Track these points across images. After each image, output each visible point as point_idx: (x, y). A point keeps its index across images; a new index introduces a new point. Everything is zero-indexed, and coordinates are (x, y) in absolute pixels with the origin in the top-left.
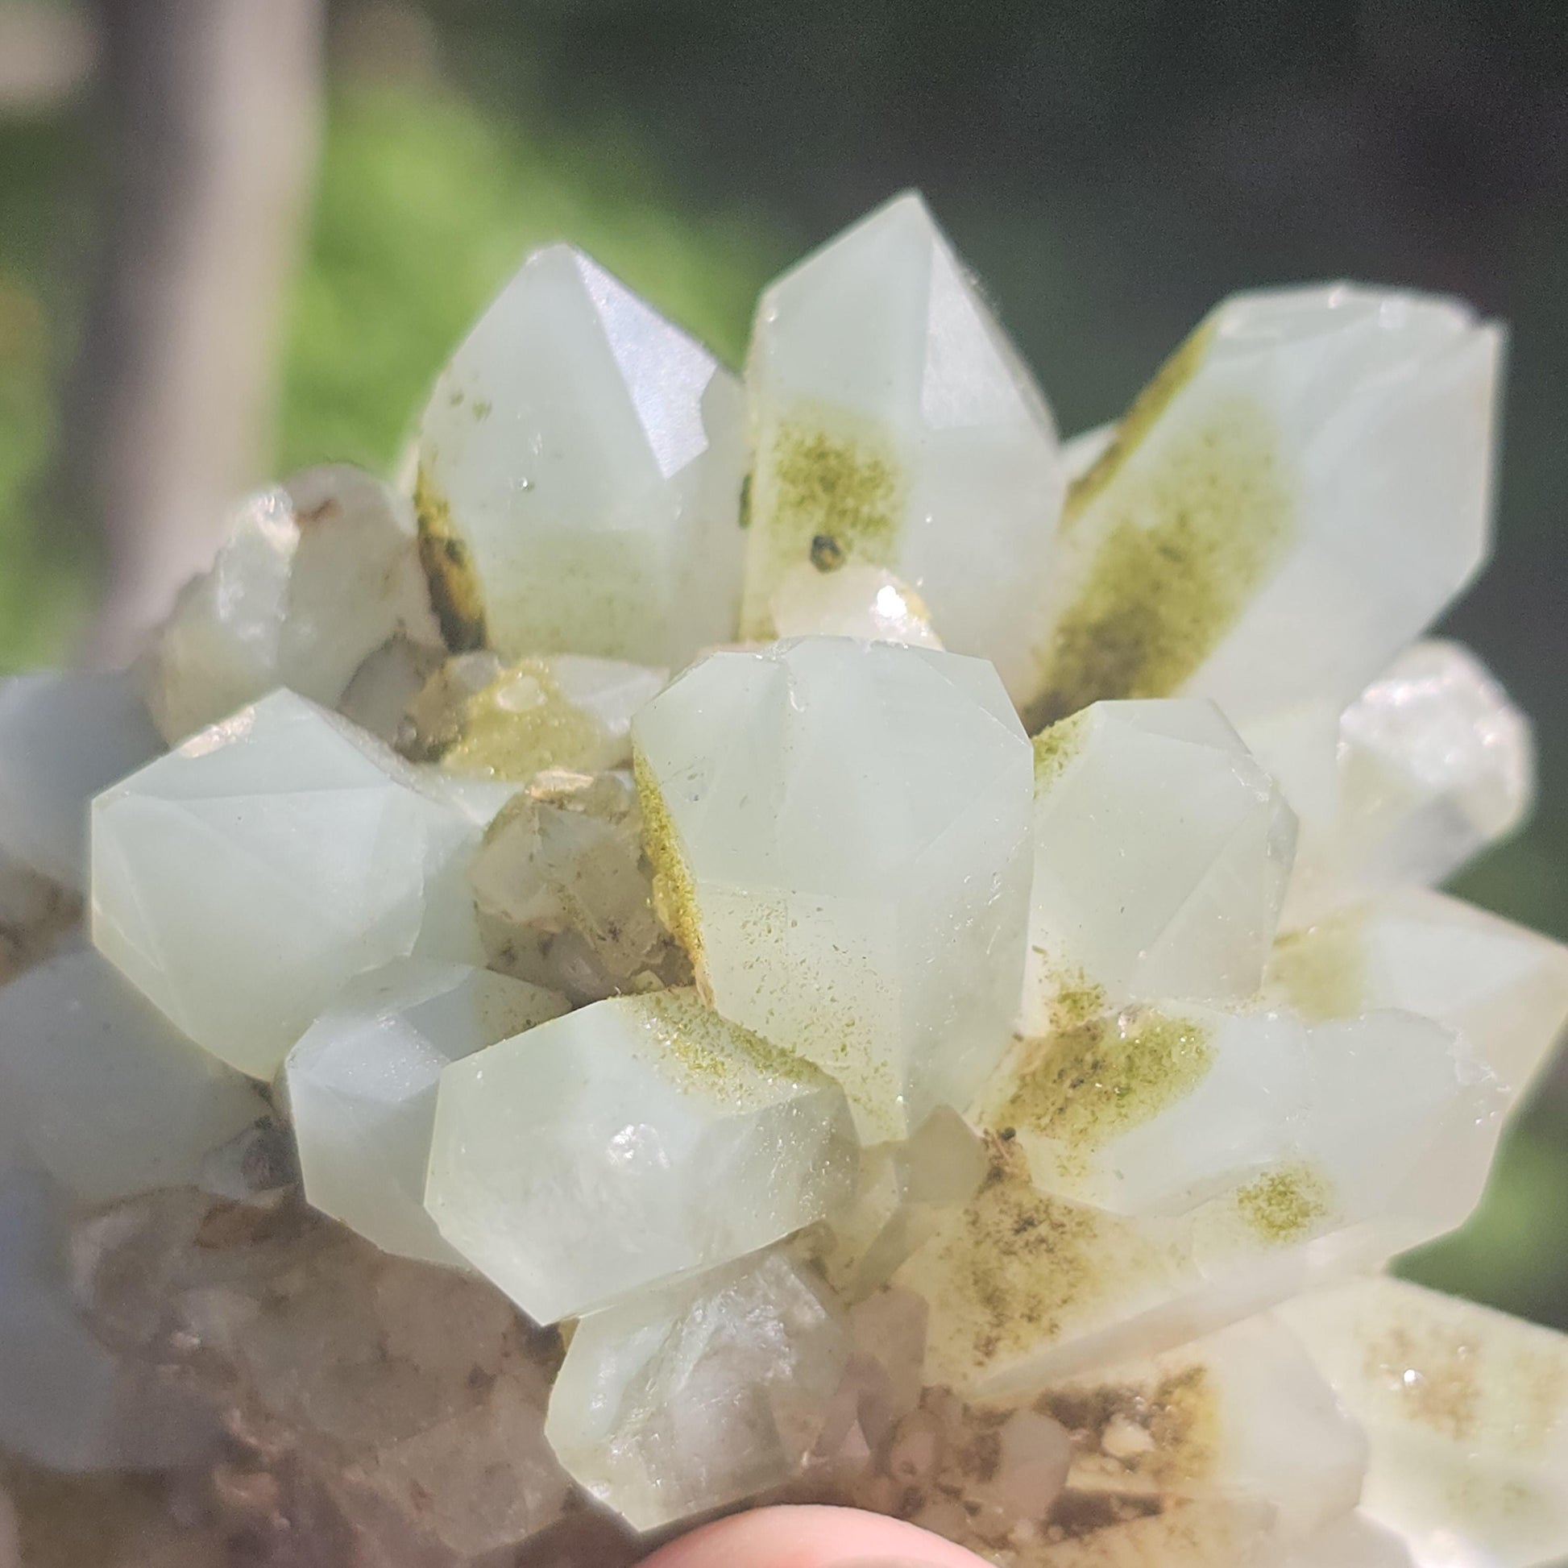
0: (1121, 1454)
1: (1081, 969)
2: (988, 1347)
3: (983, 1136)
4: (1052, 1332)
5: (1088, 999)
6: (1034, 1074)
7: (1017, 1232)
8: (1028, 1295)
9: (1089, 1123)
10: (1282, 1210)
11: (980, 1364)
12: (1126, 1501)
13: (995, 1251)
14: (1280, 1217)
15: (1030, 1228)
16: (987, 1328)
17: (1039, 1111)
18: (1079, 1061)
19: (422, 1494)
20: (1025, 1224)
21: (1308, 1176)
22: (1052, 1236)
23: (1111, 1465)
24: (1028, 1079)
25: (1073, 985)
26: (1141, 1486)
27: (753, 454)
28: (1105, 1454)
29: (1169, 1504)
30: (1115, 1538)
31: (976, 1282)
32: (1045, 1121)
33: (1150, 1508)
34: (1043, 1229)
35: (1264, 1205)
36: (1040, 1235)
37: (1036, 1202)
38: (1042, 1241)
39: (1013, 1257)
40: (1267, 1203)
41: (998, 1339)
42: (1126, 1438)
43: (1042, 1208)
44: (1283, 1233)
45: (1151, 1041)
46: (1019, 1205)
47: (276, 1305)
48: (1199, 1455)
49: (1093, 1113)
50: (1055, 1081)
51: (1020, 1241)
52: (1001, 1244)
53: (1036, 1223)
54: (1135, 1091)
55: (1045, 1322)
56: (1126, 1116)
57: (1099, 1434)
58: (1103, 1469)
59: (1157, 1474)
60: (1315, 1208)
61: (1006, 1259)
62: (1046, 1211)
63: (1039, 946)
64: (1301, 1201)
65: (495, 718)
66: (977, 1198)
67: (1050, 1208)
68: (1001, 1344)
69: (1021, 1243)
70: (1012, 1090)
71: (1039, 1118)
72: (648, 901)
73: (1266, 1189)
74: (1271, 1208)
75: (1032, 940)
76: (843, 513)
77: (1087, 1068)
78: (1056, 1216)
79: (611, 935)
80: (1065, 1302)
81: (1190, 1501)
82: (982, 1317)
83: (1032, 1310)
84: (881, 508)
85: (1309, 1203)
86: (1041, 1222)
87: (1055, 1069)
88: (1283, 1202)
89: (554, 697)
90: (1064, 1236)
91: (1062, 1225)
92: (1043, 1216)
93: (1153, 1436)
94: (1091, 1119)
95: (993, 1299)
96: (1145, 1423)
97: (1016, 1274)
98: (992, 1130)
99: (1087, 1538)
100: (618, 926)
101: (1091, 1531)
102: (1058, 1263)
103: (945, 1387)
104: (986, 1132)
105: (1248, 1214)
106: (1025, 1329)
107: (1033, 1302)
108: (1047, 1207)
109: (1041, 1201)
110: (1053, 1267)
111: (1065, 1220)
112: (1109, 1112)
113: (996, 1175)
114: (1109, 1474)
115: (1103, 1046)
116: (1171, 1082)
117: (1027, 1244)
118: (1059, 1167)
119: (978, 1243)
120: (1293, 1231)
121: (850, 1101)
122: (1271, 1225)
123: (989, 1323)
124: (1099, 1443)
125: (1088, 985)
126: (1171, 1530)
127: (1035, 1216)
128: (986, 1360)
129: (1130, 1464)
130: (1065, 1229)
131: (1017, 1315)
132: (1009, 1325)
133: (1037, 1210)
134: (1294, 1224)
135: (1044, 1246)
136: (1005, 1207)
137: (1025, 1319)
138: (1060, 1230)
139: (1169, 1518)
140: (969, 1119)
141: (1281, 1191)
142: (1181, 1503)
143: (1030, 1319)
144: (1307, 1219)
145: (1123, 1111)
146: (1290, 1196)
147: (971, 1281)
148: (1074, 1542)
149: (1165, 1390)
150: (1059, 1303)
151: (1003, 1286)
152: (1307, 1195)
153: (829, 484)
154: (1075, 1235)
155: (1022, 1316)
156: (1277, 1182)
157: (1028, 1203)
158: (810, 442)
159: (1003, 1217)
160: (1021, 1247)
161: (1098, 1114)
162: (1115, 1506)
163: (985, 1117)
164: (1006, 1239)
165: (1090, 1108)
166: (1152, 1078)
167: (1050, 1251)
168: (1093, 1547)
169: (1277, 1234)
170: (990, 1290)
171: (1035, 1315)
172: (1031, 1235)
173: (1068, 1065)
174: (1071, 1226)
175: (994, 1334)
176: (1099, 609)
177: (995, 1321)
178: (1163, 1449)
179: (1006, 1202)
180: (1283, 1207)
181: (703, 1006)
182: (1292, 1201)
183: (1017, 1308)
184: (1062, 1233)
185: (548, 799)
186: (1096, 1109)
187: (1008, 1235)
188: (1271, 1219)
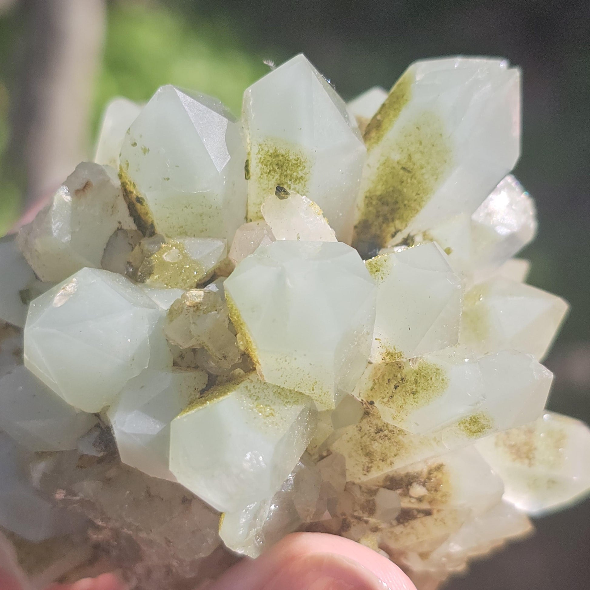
0: (417, 496)
1: (394, 347)
2: (368, 470)
3: (361, 401)
4: (391, 465)
5: (397, 355)
6: (378, 379)
7: (376, 433)
8: (382, 453)
9: (403, 404)
10: (475, 427)
11: (365, 475)
12: (419, 511)
13: (369, 439)
14: (474, 428)
15: (381, 432)
16: (367, 463)
17: (382, 395)
18: (395, 376)
19: (170, 542)
20: (379, 431)
21: (484, 416)
22: (390, 435)
23: (413, 500)
24: (376, 381)
25: (391, 350)
26: (425, 506)
27: (249, 154)
28: (411, 497)
29: (435, 511)
30: (416, 523)
31: (362, 449)
32: (386, 400)
33: (428, 513)
34: (386, 432)
35: (468, 425)
36: (385, 434)
37: (383, 424)
38: (386, 436)
39: (375, 441)
40: (469, 425)
41: (371, 467)
42: (418, 490)
43: (385, 426)
44: (475, 434)
45: (423, 372)
46: (377, 425)
47: (108, 481)
48: (445, 495)
49: (404, 400)
50: (387, 384)
51: (378, 436)
52: (371, 437)
53: (383, 430)
54: (419, 393)
55: (389, 461)
56: (417, 403)
57: (408, 490)
58: (410, 501)
59: (430, 502)
60: (487, 426)
61: (373, 442)
62: (387, 427)
63: (377, 338)
64: (481, 424)
65: (164, 265)
66: (360, 422)
67: (388, 426)
68: (372, 469)
69: (378, 437)
70: (371, 384)
71: (383, 399)
72: (236, 343)
73: (468, 420)
74: (471, 426)
75: (375, 336)
76: (286, 176)
77: (399, 380)
78: (390, 428)
79: (224, 358)
80: (395, 455)
81: (442, 510)
82: (365, 460)
83: (383, 458)
84: (301, 174)
85: (485, 425)
86: (385, 430)
87: (386, 378)
88: (475, 425)
89: (185, 256)
90: (394, 434)
91: (393, 431)
92: (385, 428)
93: (428, 490)
94: (403, 402)
95: (369, 454)
96: (424, 485)
97: (376, 446)
98: (364, 400)
99: (406, 524)
100: (226, 355)
101: (407, 521)
102: (392, 443)
103: (353, 482)
104: (362, 400)
105: (462, 427)
106: (381, 464)
107: (384, 456)
108: (387, 425)
109: (385, 424)
110: (390, 444)
111: (394, 430)
112: (410, 399)
113: (367, 414)
114: (413, 503)
115: (404, 372)
116: (433, 391)
117: (380, 437)
118: (392, 417)
119: (362, 437)
120: (479, 433)
121: (315, 401)
122: (471, 431)
123: (368, 462)
124: (408, 493)
125: (397, 351)
126: (436, 520)
127: (383, 428)
128: (367, 473)
129: (420, 500)
130: (394, 432)
131: (378, 459)
132: (375, 462)
133: (383, 426)
134: (480, 431)
135: (387, 438)
136: (371, 425)
137: (381, 461)
138: (393, 432)
139: (435, 515)
140: (355, 394)
141: (474, 421)
142: (438, 511)
143: (383, 461)
144: (484, 430)
145: (416, 400)
146: (477, 423)
147: (360, 448)
148: (402, 525)
149: (430, 473)
150: (393, 456)
151: (372, 450)
152: (483, 421)
153: (280, 166)
154: (398, 434)
155: (380, 460)
156: (472, 418)
157: (380, 425)
158: (271, 151)
159: (371, 428)
160: (378, 438)
161: (406, 400)
162: (415, 512)
163: (361, 394)
164: (372, 435)
165: (403, 397)
166: (425, 388)
167: (389, 439)
168: (408, 527)
169: (473, 435)
170: (368, 451)
171: (385, 460)
172: (381, 434)
173: (391, 377)
174: (396, 431)
175: (370, 465)
176: (380, 190)
177: (370, 461)
178: (431, 494)
179: (371, 424)
180: (475, 426)
181: (261, 381)
182: (478, 425)
183: (377, 457)
184: (393, 434)
185: (192, 306)
186: (405, 399)
187: (373, 434)
188: (471, 430)
